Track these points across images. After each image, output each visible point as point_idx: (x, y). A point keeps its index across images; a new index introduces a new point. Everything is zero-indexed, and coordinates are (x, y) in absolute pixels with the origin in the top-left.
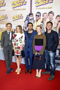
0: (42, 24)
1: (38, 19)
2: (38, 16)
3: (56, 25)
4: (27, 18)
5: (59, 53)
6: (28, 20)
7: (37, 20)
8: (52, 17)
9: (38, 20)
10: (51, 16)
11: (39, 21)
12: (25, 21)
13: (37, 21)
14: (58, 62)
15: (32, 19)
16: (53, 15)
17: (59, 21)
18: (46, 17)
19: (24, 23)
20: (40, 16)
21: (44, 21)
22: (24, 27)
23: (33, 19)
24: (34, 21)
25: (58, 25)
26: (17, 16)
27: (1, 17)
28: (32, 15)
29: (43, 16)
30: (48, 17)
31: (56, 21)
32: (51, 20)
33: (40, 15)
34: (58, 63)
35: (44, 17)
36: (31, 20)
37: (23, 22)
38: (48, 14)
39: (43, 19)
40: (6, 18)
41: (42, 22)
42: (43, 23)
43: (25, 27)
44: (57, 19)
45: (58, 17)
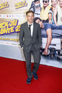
1: (45, 6)
2: (46, 2)
4: (32, 5)
6: (33, 7)
7: (45, 8)
9: (46, 7)
12: (30, 9)
13: (44, 9)
15: (38, 6)
18: (56, 3)
20: (48, 2)
21: (54, 8)
23: (40, 6)
24: (41, 9)
26: (21, 3)
27: (1, 5)
28: (38, 2)
30: (58, 3)
35: (53, 3)
36: (37, 7)
39: (52, 5)
40: (7, 6)
42: (52, 10)
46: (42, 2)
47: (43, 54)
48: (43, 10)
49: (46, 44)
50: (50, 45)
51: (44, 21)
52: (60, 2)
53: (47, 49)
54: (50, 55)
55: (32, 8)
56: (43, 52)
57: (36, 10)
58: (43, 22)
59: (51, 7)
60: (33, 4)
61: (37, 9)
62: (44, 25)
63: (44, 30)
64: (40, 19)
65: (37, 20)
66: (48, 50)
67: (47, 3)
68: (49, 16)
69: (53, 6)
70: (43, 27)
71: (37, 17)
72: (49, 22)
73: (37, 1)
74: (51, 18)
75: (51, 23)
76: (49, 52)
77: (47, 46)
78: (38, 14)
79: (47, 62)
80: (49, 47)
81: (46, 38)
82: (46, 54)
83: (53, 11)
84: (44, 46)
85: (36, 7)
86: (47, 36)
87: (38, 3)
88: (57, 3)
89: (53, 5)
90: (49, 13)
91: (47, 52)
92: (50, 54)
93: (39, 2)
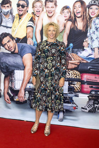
0: (31, 24)
1: (21, 13)
2: (23, 6)
3: (63, 28)
5: (69, 88)
7: (20, 16)
8: (53, 9)
9: (22, 15)
10: (50, 6)
11: (24, 18)
13: (20, 19)
14: (68, 108)
15: (8, 12)
16: (56, 5)
17: (67, 18)
18: (41, 9)
20: (27, 6)
21: (36, 18)
23: (11, 13)
24: (13, 18)
25: (65, 27)
28: (8, 5)
29: (33, 7)
30: (45, 10)
32: (50, 15)
33: (28, 4)
34: (67, 110)
35: (36, 9)
36: (6, 14)
38: (44, 4)
39: (33, 13)
41: (32, 20)
44: (63, 14)
45: (66, 11)
47: (15, 100)
48: (16, 20)
49: (21, 82)
50: (29, 83)
51: (18, 40)
52: (47, 9)
53: (23, 91)
54: (28, 101)
56: (16, 97)
57: (4, 20)
58: (16, 42)
59: (32, 15)
61: (7, 18)
62: (19, 47)
63: (19, 56)
64: (11, 36)
66: (25, 91)
67: (25, 8)
69: (35, 15)
70: (17, 51)
71: (6, 33)
72: (28, 42)
73: (6, 4)
74: (31, 34)
75: (32, 45)
76: (27, 95)
77: (24, 85)
78: (7, 27)
79: (23, 114)
80: (28, 87)
81: (23, 71)
82: (21, 100)
83: (36, 23)
84: (17, 86)
86: (25, 67)
87: (8, 7)
88: (43, 10)
89: (36, 13)
90: (27, 27)
91: (23, 96)
92: (29, 99)
93: (11, 5)
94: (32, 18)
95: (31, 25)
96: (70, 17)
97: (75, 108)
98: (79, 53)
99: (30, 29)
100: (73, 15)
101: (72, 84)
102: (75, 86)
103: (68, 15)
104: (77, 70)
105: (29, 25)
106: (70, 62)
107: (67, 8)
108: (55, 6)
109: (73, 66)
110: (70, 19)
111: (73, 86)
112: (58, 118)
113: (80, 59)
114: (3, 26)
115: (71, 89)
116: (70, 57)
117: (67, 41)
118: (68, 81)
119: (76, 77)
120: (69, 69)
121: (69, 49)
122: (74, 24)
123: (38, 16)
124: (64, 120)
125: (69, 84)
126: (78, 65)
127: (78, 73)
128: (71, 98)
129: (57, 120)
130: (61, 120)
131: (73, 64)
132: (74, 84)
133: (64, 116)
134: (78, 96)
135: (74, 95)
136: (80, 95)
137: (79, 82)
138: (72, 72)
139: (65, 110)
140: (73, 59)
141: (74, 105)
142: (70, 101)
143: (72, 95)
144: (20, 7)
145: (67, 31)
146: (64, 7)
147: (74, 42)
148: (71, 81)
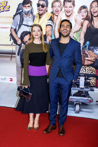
0: (50, 22)
1: (41, 12)
2: (43, 6)
3: (80, 27)
4: (18, 10)
6: (20, 13)
7: (40, 16)
9: (42, 14)
10: (68, 6)
12: (15, 16)
13: (40, 18)
14: (84, 102)
15: (29, 11)
16: (74, 4)
17: (84, 17)
18: (59, 9)
19: (12, 21)
20: (47, 6)
21: (55, 17)
22: (12, 30)
23: (32, 13)
24: (34, 17)
25: (82, 25)
28: (29, 5)
30: (63, 10)
31: (80, 19)
32: (68, 14)
33: (47, 4)
35: (55, 9)
37: (10, 17)
39: (52, 13)
41: (51, 19)
42: (52, 21)
43: (15, 30)
44: (81, 14)
45: (83, 10)
46: (36, 5)
52: (66, 9)
55: (19, 15)
57: (25, 19)
59: (51, 15)
60: (20, 7)
61: (28, 18)
65: (26, 37)
67: (45, 8)
68: (47, 30)
69: (54, 14)
71: (27, 31)
72: (47, 40)
73: (27, 4)
74: (50, 33)
78: (28, 26)
83: (55, 22)
85: (26, 14)
87: (29, 6)
88: (61, 10)
89: (55, 12)
90: (47, 25)
93: (31, 5)
94: (51, 17)
95: (50, 24)
96: (87, 16)
97: (90, 101)
98: (95, 51)
99: (49, 28)
100: (90, 15)
101: (88, 79)
102: (91, 81)
103: (85, 15)
104: (93, 67)
105: (48, 24)
106: (86, 58)
107: (84, 7)
108: (73, 6)
109: (90, 63)
110: (87, 18)
111: (89, 81)
112: (74, 110)
113: (96, 56)
114: (24, 25)
115: (87, 84)
116: (86, 54)
117: (84, 39)
118: (84, 76)
119: (92, 72)
120: (85, 66)
121: (86, 47)
122: (91, 23)
123: (57, 16)
124: (80, 112)
125: (85, 79)
126: (94, 62)
127: (93, 69)
128: (87, 92)
129: (74, 112)
130: (78, 112)
131: (89, 60)
132: (90, 80)
133: (80, 108)
134: (93, 91)
135: (90, 89)
136: (95, 89)
137: (95, 77)
138: (88, 68)
139: (81, 103)
140: (89, 56)
141: (90, 99)
142: (86, 95)
143: (88, 89)
144: (40, 7)
145: (84, 29)
146: (82, 7)
147: (91, 40)
148: (87, 76)
